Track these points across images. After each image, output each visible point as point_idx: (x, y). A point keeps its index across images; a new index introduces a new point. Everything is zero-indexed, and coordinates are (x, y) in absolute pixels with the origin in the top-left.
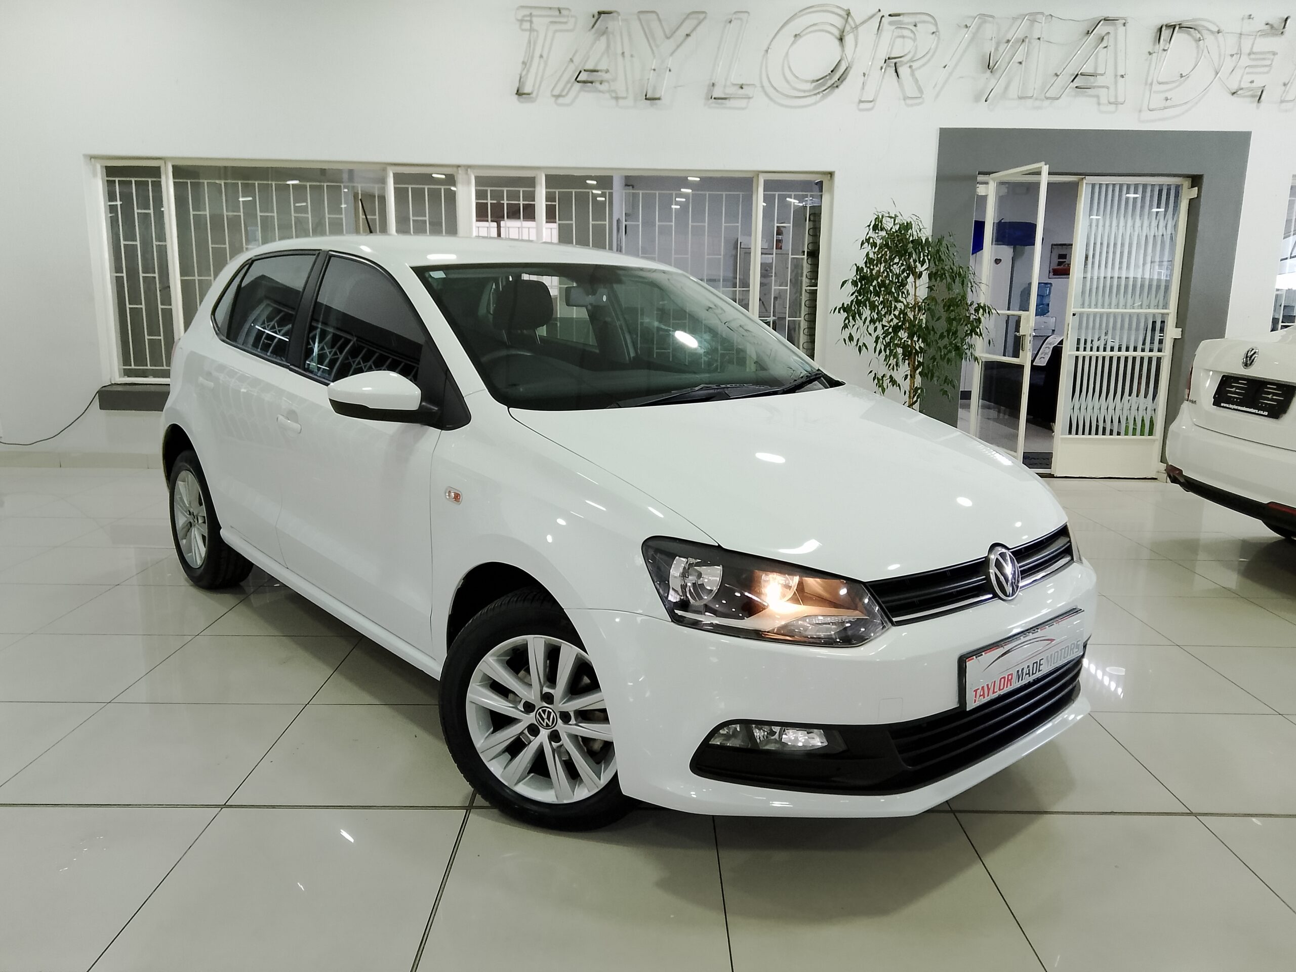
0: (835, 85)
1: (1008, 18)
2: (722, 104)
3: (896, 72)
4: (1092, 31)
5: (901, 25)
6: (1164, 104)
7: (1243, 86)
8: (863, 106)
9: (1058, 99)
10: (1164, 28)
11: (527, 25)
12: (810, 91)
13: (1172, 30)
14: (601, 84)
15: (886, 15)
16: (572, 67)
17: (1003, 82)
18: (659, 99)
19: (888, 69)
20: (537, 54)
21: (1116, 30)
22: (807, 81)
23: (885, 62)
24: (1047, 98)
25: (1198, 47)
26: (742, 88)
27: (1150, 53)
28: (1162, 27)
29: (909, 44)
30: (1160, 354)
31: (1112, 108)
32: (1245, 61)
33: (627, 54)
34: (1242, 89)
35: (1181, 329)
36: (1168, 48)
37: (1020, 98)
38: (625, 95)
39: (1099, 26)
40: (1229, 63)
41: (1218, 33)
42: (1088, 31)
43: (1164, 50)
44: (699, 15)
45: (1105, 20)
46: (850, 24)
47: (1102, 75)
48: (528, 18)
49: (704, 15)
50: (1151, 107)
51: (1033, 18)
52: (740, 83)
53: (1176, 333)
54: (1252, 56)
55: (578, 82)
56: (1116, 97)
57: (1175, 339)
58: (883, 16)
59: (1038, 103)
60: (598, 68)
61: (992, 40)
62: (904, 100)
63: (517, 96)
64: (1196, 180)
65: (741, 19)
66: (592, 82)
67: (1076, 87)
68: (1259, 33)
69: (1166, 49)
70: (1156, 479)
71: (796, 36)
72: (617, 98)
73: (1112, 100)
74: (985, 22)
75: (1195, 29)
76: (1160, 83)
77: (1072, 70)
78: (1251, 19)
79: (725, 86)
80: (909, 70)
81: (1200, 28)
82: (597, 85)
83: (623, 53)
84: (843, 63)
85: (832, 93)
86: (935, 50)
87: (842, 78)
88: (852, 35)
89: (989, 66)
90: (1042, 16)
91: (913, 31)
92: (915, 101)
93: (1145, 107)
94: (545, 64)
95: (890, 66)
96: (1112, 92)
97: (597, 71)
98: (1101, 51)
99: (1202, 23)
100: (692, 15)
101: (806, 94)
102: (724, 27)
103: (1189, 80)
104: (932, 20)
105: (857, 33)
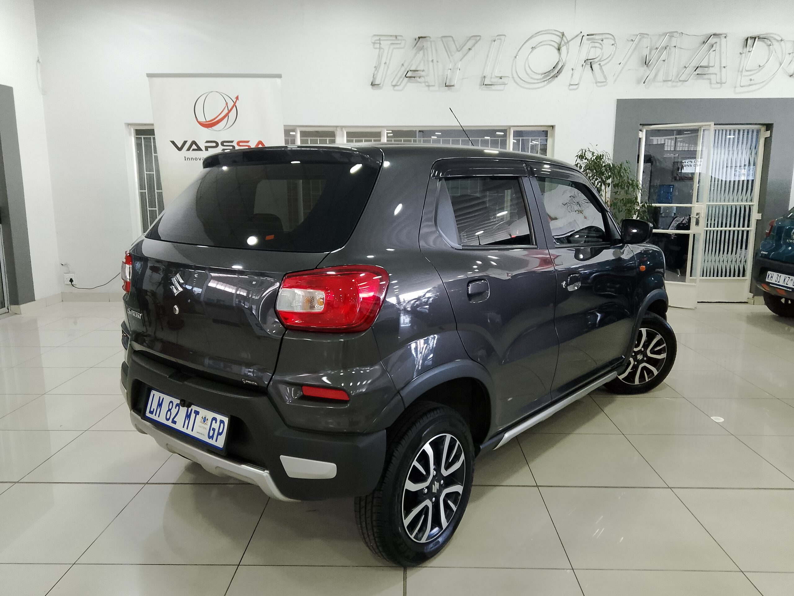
0: (555, 76)
1: (657, 35)
2: (489, 88)
3: (591, 67)
4: (706, 43)
5: (594, 40)
6: (749, 83)
8: (571, 87)
9: (686, 81)
10: (749, 39)
11: (377, 46)
12: (540, 79)
13: (754, 40)
14: (419, 78)
15: (586, 35)
16: (403, 69)
17: (654, 72)
18: (453, 86)
19: (586, 65)
20: (383, 62)
21: (720, 40)
22: (539, 74)
23: (585, 62)
24: (680, 81)
25: (769, 50)
26: (501, 78)
27: (741, 54)
28: (747, 40)
29: (599, 51)
30: (748, 229)
31: (719, 85)
33: (435, 61)
35: (761, 214)
36: (752, 50)
37: (664, 81)
38: (433, 84)
39: (710, 38)
40: (788, 59)
41: (781, 40)
42: (704, 42)
43: (749, 52)
44: (476, 38)
45: (714, 35)
46: (564, 41)
47: (712, 67)
48: (379, 42)
49: (478, 38)
50: (742, 85)
51: (671, 35)
52: (501, 76)
53: (758, 216)
55: (407, 77)
56: (721, 79)
57: (757, 220)
58: (583, 36)
59: (674, 84)
60: (418, 69)
61: (647, 47)
62: (596, 83)
63: (371, 86)
64: (769, 127)
65: (500, 39)
66: (414, 77)
67: (697, 74)
69: (750, 50)
70: (747, 303)
71: (533, 47)
72: (429, 86)
73: (719, 81)
74: (643, 37)
75: (767, 39)
76: (747, 71)
77: (694, 64)
79: (491, 78)
80: (599, 66)
81: (770, 38)
82: (418, 79)
83: (432, 61)
84: (560, 63)
85: (554, 80)
86: (614, 54)
87: (559, 72)
88: (565, 47)
89: (646, 63)
90: (677, 34)
91: (601, 44)
92: (602, 84)
93: (738, 85)
94: (388, 67)
95: (588, 64)
96: (718, 76)
97: (417, 71)
98: (712, 54)
99: (772, 35)
100: (472, 38)
101: (539, 81)
102: (491, 44)
103: (764, 68)
104: (612, 38)
105: (569, 45)
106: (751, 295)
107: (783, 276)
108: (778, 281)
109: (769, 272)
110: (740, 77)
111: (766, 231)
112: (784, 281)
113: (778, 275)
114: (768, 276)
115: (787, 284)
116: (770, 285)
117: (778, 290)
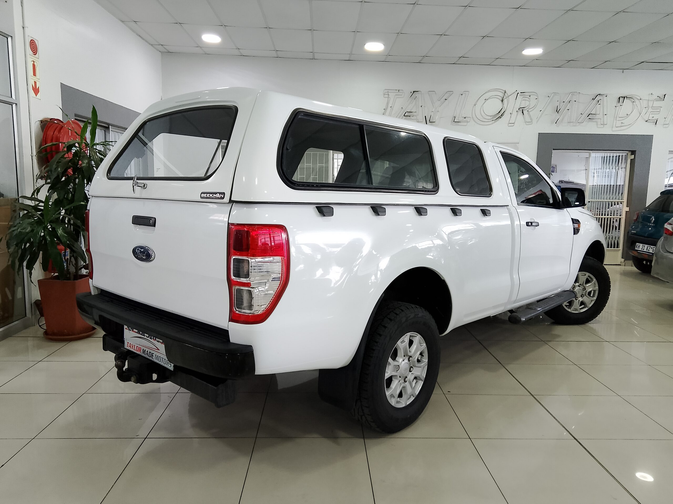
0: (500, 117)
1: (564, 94)
2: (457, 124)
3: (523, 112)
4: (594, 99)
5: (525, 96)
6: (620, 125)
7: (649, 119)
8: (510, 125)
9: (583, 123)
10: (621, 98)
11: (387, 96)
12: (490, 119)
13: (624, 98)
14: (413, 117)
15: (520, 93)
16: (402, 111)
17: (562, 116)
18: (434, 122)
19: (520, 111)
20: (390, 105)
21: (604, 98)
22: (489, 116)
23: (519, 109)
24: (578, 123)
25: (633, 104)
26: (465, 118)
27: (616, 107)
28: (619, 98)
29: (527, 103)
30: (620, 217)
31: (602, 126)
32: (650, 110)
33: (423, 106)
34: (649, 120)
35: (629, 208)
36: (622, 105)
37: (568, 122)
38: (422, 121)
39: (597, 97)
40: (644, 111)
41: (640, 99)
42: (593, 99)
43: (621, 105)
44: (451, 92)
45: (599, 94)
46: (506, 96)
47: (598, 114)
48: (387, 93)
49: (452, 92)
50: (616, 126)
51: (573, 93)
52: (465, 116)
53: (627, 209)
54: (653, 108)
55: (405, 116)
56: (604, 122)
57: (626, 211)
58: (518, 93)
59: (575, 124)
61: (558, 101)
62: (525, 122)
64: (633, 152)
65: (465, 93)
66: (410, 116)
67: (589, 119)
68: (655, 100)
70: (620, 265)
71: (486, 99)
72: (418, 122)
73: (602, 123)
74: (555, 95)
75: (632, 98)
76: (620, 118)
77: (588, 112)
78: (652, 95)
79: (459, 118)
80: (527, 112)
81: (634, 98)
82: (411, 117)
83: (421, 106)
84: (503, 109)
85: (499, 120)
86: (537, 105)
87: (502, 115)
88: (506, 99)
89: (557, 111)
90: (576, 93)
91: (529, 98)
92: (530, 123)
93: (614, 126)
94: (392, 110)
95: (521, 111)
96: (602, 120)
97: (412, 112)
98: (598, 105)
99: (634, 96)
100: (449, 92)
101: (489, 121)
102: (459, 96)
103: (630, 116)
104: (536, 94)
105: (509, 98)
106: (623, 260)
107: (646, 246)
108: (643, 249)
109: (638, 244)
110: (615, 121)
111: (634, 219)
112: (647, 249)
113: (643, 245)
114: (637, 246)
115: (649, 251)
116: (638, 251)
117: (643, 255)
